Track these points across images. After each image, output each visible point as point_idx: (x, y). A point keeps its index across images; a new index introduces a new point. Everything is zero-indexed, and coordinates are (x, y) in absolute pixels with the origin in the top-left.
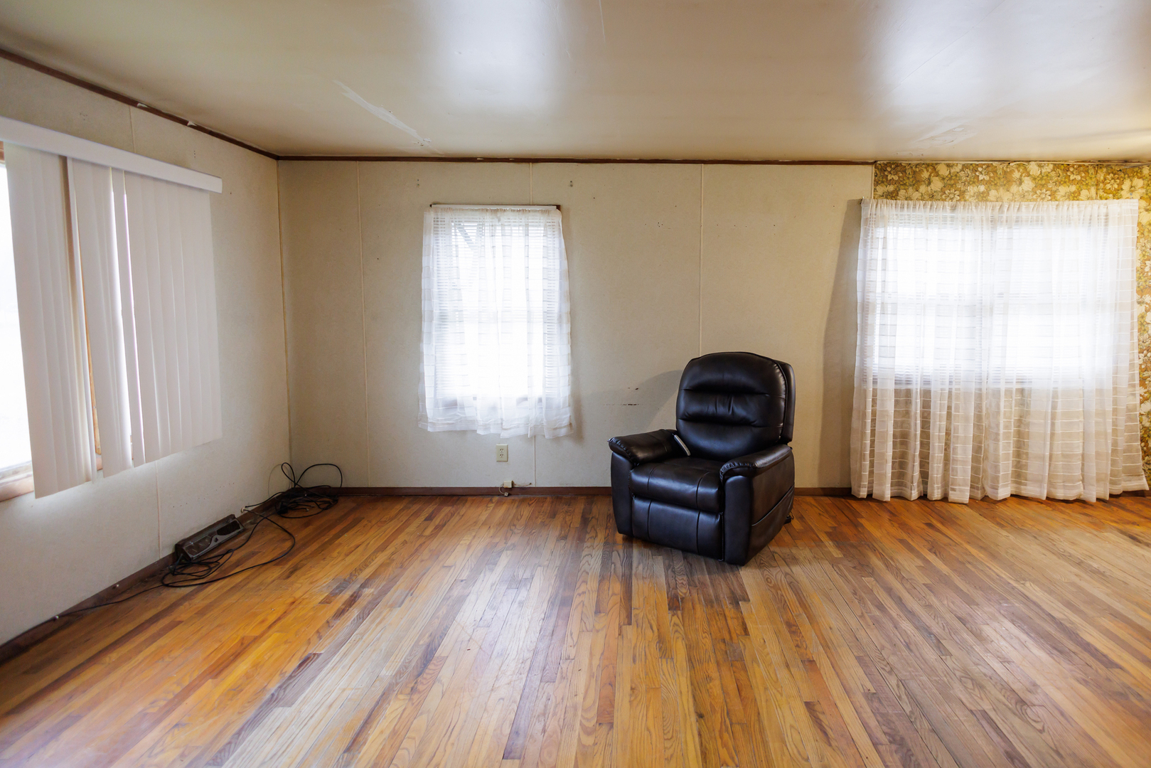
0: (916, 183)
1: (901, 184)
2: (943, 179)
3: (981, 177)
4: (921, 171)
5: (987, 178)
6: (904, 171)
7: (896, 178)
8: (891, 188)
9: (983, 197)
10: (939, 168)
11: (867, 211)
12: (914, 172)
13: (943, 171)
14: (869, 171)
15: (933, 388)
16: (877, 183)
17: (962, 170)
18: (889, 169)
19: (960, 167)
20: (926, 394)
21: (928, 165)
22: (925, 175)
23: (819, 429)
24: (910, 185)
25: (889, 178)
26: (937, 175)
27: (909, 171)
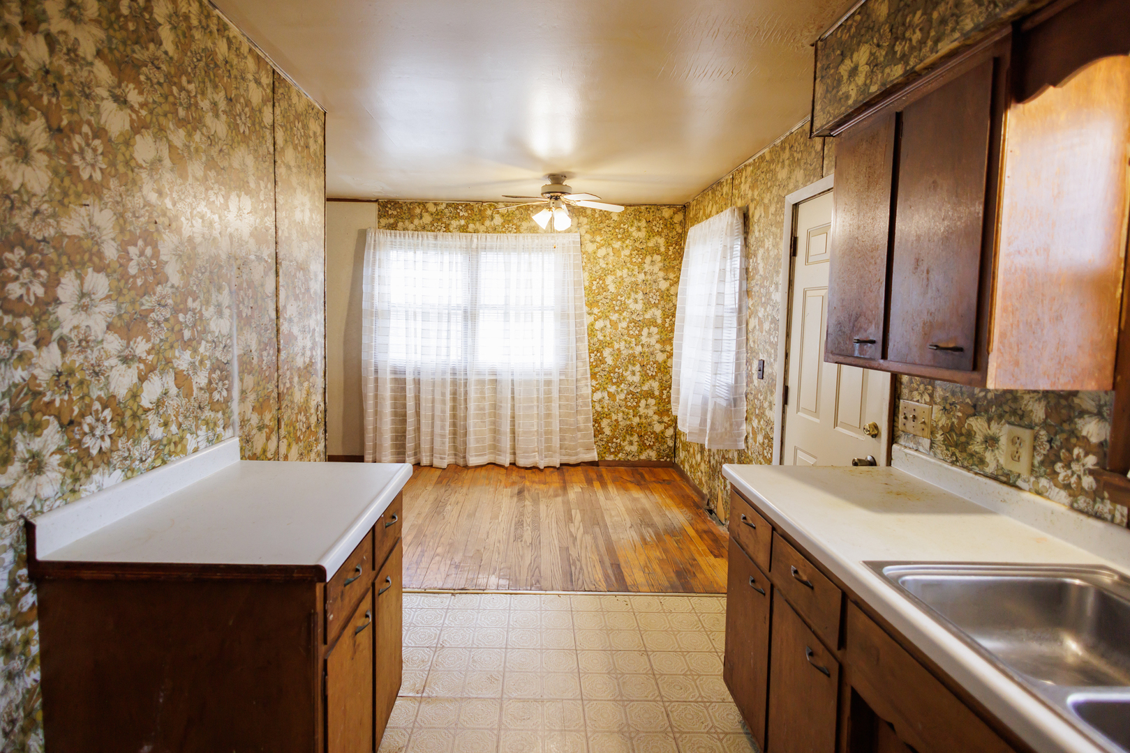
0: (411, 218)
1: (399, 218)
2: (432, 214)
3: (461, 214)
4: (414, 208)
5: (466, 214)
6: (401, 208)
7: (395, 213)
8: (392, 221)
9: (463, 229)
10: (428, 205)
11: (370, 239)
12: (409, 209)
13: (432, 208)
14: (375, 206)
15: (423, 378)
16: (380, 217)
17: (446, 208)
18: (389, 206)
19: (444, 205)
20: (417, 382)
21: (420, 203)
22: (418, 211)
23: (342, 408)
24: (406, 219)
25: (390, 213)
26: (427, 211)
27: (405, 208)
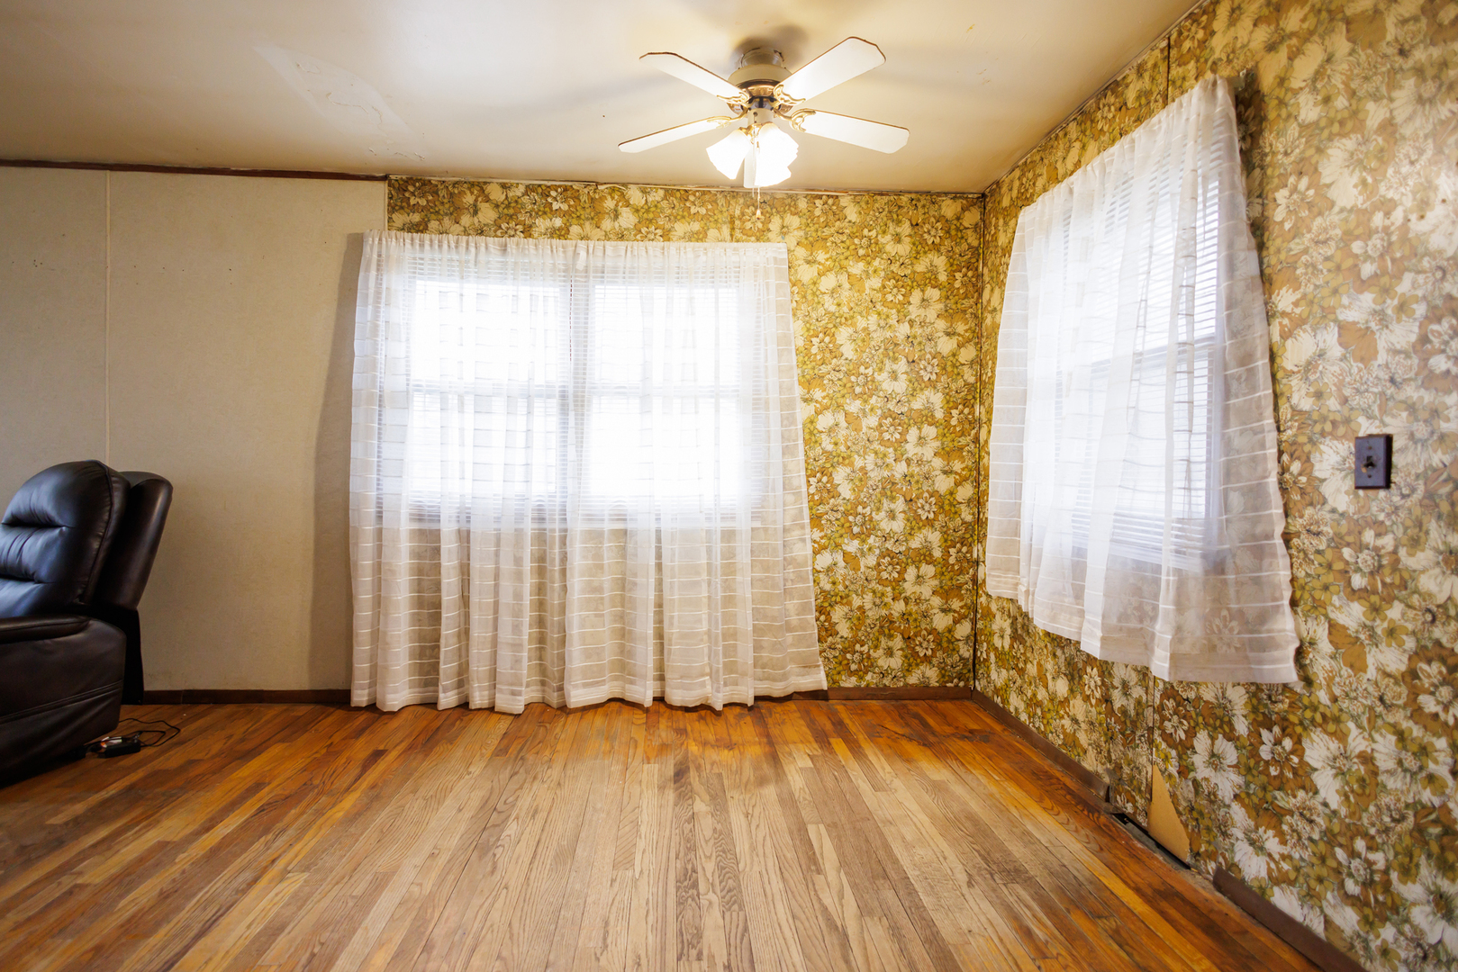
0: (456, 212)
1: (430, 212)
2: (497, 206)
3: (555, 206)
4: (461, 193)
5: (565, 207)
6: (436, 193)
7: (423, 202)
8: (416, 218)
9: (561, 233)
10: (488, 189)
11: (370, 250)
12: (451, 195)
13: (497, 194)
14: (382, 188)
15: (476, 527)
16: (392, 209)
17: (526, 194)
18: (411, 188)
19: (522, 189)
20: (464, 537)
21: (473, 184)
22: (469, 199)
23: (309, 594)
24: (446, 214)
25: (412, 201)
26: (488, 200)
27: (442, 193)
